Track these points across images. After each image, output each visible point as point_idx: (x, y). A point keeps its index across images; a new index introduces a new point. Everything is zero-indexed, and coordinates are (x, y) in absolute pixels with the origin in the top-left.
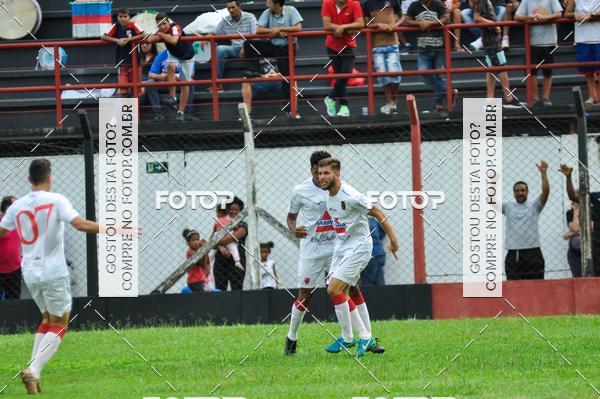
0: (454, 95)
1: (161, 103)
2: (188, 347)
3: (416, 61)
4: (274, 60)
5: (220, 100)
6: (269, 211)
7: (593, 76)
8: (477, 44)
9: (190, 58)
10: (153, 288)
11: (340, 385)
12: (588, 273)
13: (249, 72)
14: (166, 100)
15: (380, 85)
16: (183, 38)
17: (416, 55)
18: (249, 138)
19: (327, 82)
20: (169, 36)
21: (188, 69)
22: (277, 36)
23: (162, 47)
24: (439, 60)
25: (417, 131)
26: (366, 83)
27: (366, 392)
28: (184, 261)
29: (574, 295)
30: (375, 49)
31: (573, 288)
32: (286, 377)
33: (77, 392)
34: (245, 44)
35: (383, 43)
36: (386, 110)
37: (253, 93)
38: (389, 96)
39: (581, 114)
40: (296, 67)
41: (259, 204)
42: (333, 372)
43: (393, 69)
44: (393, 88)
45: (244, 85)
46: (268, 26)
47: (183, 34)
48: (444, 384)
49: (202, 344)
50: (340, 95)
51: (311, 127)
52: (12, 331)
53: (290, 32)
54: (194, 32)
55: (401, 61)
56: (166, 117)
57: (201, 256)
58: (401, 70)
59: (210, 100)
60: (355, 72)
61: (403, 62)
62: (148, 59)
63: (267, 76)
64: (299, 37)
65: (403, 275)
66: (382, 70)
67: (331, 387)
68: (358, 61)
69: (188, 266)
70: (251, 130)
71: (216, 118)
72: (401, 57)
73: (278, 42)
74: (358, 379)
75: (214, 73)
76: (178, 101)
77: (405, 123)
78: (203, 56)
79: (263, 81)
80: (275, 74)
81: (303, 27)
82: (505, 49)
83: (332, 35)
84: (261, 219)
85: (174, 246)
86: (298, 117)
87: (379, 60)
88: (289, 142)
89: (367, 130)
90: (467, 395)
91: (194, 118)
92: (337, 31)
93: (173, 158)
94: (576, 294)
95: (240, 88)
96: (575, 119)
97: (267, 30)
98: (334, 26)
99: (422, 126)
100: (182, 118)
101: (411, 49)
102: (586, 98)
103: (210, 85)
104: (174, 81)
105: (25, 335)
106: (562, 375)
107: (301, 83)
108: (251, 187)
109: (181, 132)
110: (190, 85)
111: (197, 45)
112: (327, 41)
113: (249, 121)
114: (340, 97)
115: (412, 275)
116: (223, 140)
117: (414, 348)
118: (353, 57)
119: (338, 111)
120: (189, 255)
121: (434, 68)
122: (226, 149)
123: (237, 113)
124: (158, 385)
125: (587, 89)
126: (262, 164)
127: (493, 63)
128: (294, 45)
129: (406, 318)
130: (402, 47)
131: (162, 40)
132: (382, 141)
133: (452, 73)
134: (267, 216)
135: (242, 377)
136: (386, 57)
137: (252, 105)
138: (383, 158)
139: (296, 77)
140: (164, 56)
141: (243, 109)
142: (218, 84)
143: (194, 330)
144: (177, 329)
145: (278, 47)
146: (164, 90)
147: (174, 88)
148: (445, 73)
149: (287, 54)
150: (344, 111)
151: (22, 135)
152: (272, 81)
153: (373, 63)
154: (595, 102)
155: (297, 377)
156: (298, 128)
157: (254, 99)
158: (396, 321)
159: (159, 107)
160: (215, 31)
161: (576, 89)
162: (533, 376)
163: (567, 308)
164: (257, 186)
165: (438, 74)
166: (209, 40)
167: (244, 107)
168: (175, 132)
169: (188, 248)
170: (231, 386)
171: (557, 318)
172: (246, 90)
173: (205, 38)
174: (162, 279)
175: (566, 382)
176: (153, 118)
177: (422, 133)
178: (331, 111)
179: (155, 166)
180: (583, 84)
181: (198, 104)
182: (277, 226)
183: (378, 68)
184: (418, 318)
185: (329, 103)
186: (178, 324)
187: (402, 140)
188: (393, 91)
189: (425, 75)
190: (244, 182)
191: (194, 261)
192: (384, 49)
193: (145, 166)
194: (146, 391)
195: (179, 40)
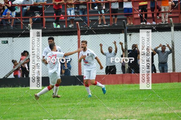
0: (90, 22)
1: (6, 24)
2: (14, 93)
3: (79, 12)
4: (38, 12)
5: (23, 23)
7: (128, 17)
8: (96, 8)
9: (14, 11)
10: (3, 76)
11: (57, 104)
12: (127, 72)
13: (31, 15)
14: (7, 23)
15: (69, 19)
16: (12, 5)
17: (79, 11)
19: (54, 18)
20: (8, 5)
21: (14, 14)
22: (39, 5)
23: (6, 8)
24: (86, 12)
25: (79, 32)
26: (65, 18)
27: (64, 106)
28: (12, 69)
29: (123, 79)
30: (67, 9)
31: (123, 77)
32: (42, 102)
34: (30, 7)
36: (70, 26)
38: (71, 22)
39: (125, 28)
40: (45, 14)
43: (72, 15)
44: (72, 20)
45: (30, 19)
46: (37, 2)
47: (12, 4)
48: (86, 103)
49: (18, 92)
50: (58, 22)
51: (49, 31)
53: (43, 4)
54: (15, 3)
56: (7, 28)
57: (17, 67)
58: (75, 15)
59: (20, 23)
60: (62, 15)
61: (75, 12)
62: (2, 11)
63: (36, 16)
64: (46, 5)
65: (75, 73)
66: (69, 15)
67: (54, 105)
69: (14, 70)
71: (22, 28)
72: (75, 11)
73: (40, 7)
74: (62, 102)
75: (21, 15)
76: (11, 23)
77: (76, 30)
78: (18, 10)
79: (35, 18)
80: (39, 16)
81: (47, 2)
82: (104, 9)
83: (55, 5)
85: (10, 64)
86: (45, 28)
87: (69, 12)
89: (65, 32)
90: (93, 107)
91: (16, 28)
92: (57, 3)
93: (10, 39)
94: (124, 78)
96: (124, 29)
97: (36, 3)
98: (55, 2)
99: (81, 31)
100: (12, 28)
102: (127, 23)
103: (20, 19)
104: (9, 18)
106: (119, 101)
109: (12, 32)
110: (14, 19)
111: (16, 7)
112: (54, 6)
113: (31, 29)
114: (57, 22)
115: (78, 73)
117: (78, 94)
118: (61, 11)
119: (57, 26)
120: (14, 67)
121: (84, 14)
122: (25, 37)
124: (5, 104)
125: (127, 21)
127: (100, 13)
128: (44, 7)
129: (76, 85)
130: (75, 8)
131: (6, 6)
132: (69, 35)
133: (89, 16)
135: (29, 102)
136: (70, 11)
138: (70, 40)
139: (45, 17)
140: (7, 10)
142: (22, 18)
143: (16, 89)
144: (10, 88)
145: (40, 8)
146: (7, 20)
147: (10, 20)
148: (87, 16)
149: (42, 10)
150: (59, 26)
152: (38, 18)
153: (67, 13)
154: (129, 25)
155: (45, 102)
156: (45, 31)
157: (33, 23)
158: (73, 86)
159: (5, 25)
160: (21, 3)
161: (124, 21)
162: (111, 101)
163: (121, 82)
165: (85, 16)
166: (20, 6)
167: (30, 25)
168: (10, 32)
169: (14, 65)
170: (26, 104)
171: (118, 85)
172: (31, 20)
173: (19, 5)
174: (6, 74)
175: (121, 103)
176: (3, 28)
177: (81, 33)
178: (55, 26)
179: (4, 42)
180: (126, 19)
181: (17, 24)
184: (79, 85)
185: (54, 24)
186: (11, 87)
187: (75, 35)
188: (72, 21)
189: (81, 17)
191: (16, 69)
192: (70, 9)
193: (1, 42)
194: (1, 106)
195: (11, 6)
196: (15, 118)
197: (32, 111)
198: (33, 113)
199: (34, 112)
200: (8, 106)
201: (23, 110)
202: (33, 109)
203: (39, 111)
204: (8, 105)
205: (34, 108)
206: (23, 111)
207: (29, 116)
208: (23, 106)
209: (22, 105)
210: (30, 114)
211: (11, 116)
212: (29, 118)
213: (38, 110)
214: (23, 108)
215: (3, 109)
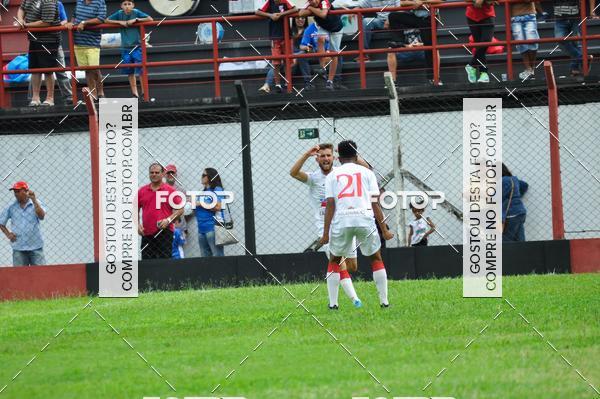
0: (589, 60)
1: (312, 73)
3: (553, 29)
4: (417, 31)
5: (367, 69)
6: (414, 174)
9: (338, 30)
10: (306, 246)
11: (484, 336)
13: (394, 43)
15: (519, 53)
16: (332, 11)
17: (553, 23)
18: (394, 104)
20: (318, 10)
21: (337, 40)
22: (420, 8)
24: (575, 28)
25: (554, 95)
26: (505, 50)
27: (508, 342)
30: (513, 18)
32: (433, 329)
33: (237, 344)
34: (389, 16)
35: (521, 12)
36: (524, 76)
37: (398, 62)
38: (527, 62)
40: (438, 37)
41: (404, 167)
42: (476, 325)
43: (531, 37)
44: (530, 55)
45: (389, 54)
47: (332, 8)
48: (582, 334)
51: (453, 93)
52: (177, 288)
53: (433, 3)
54: (341, 5)
55: (538, 30)
58: (538, 38)
59: (358, 70)
60: (494, 40)
61: (540, 30)
62: (300, 32)
63: (410, 46)
64: (441, 8)
65: (542, 232)
66: (520, 38)
68: (496, 30)
70: (397, 98)
71: (363, 87)
72: (538, 25)
73: (421, 14)
74: (500, 330)
75: (362, 43)
76: (328, 71)
77: (542, 88)
78: (351, 28)
79: (407, 51)
80: (418, 44)
83: (472, 6)
84: (406, 181)
86: (440, 84)
87: (518, 28)
88: (432, 108)
91: (342, 87)
92: (477, 2)
93: (324, 124)
95: (386, 58)
97: (411, 3)
99: (559, 91)
100: (331, 87)
101: (548, 18)
103: (358, 55)
104: (323, 52)
105: (189, 292)
107: (443, 51)
108: (396, 151)
109: (330, 100)
110: (338, 55)
111: (345, 18)
112: (467, 12)
113: (394, 88)
115: (551, 231)
116: (370, 107)
117: (554, 301)
118: (493, 26)
119: (478, 77)
122: (372, 115)
123: (383, 81)
124: (312, 337)
126: (406, 129)
128: (436, 16)
129: (546, 272)
130: (539, 16)
131: (312, 14)
133: (587, 39)
134: (412, 178)
135: (391, 329)
136: (524, 26)
137: (397, 73)
138: (522, 121)
139: (438, 46)
141: (388, 78)
142: (364, 54)
145: (421, 18)
146: (315, 61)
147: (324, 59)
148: (581, 40)
149: (430, 25)
150: (484, 78)
151: (184, 105)
152: (415, 50)
153: (512, 32)
155: (442, 329)
156: (441, 94)
157: (398, 68)
158: (536, 276)
159: (310, 77)
160: (361, 5)
164: (402, 150)
165: (574, 41)
166: (356, 13)
167: (390, 75)
168: (325, 100)
170: (381, 338)
172: (392, 59)
173: (352, 11)
174: (314, 238)
177: (559, 97)
178: (472, 78)
179: (306, 132)
181: (346, 73)
182: (422, 187)
183: (517, 36)
184: (557, 272)
185: (470, 70)
187: (539, 105)
188: (531, 58)
189: (561, 42)
190: (390, 146)
192: (522, 18)
193: (297, 132)
194: (301, 343)
195: (328, 14)
196: (346, 385)
197: (400, 360)
198: (405, 366)
199: (407, 362)
200: (324, 342)
201: (372, 357)
202: (404, 353)
203: (423, 361)
204: (322, 340)
205: (406, 349)
206: (370, 360)
207: (393, 378)
208: (371, 345)
209: (368, 339)
210: (394, 371)
211: (333, 375)
212: (391, 382)
213: (420, 356)
214: (372, 349)
215: (306, 354)
